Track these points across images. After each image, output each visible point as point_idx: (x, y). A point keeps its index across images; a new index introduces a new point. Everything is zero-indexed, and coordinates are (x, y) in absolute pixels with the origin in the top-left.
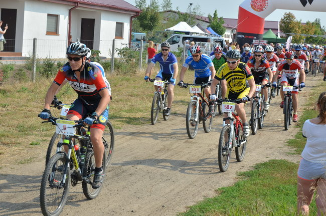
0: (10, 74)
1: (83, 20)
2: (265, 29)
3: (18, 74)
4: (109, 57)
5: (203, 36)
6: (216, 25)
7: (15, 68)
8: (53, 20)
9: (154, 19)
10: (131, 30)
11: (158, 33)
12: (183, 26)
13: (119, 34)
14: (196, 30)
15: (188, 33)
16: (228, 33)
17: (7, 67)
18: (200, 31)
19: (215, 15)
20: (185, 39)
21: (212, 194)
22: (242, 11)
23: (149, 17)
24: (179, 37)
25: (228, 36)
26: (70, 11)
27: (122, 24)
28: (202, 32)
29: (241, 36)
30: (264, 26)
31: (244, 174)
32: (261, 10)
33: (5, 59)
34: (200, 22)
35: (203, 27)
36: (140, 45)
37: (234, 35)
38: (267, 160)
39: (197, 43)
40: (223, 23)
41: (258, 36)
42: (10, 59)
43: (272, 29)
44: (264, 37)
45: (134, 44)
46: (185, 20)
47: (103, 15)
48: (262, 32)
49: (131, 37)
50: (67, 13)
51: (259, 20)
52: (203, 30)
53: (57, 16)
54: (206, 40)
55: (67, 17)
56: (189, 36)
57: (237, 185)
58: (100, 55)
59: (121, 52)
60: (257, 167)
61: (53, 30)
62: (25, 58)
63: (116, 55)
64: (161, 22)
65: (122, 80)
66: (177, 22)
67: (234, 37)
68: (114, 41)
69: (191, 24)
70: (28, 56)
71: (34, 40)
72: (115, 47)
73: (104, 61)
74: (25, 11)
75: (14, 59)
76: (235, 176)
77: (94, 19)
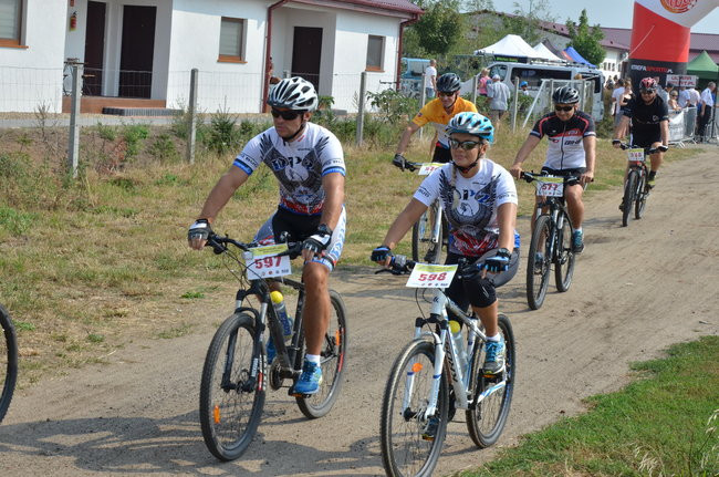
0: (141, 145)
1: (297, 30)
2: (691, 51)
3: (158, 146)
4: (352, 109)
5: (557, 67)
6: (587, 44)
7: (151, 133)
8: (233, 30)
9: (450, 28)
10: (401, 53)
11: (458, 59)
12: (513, 45)
13: (375, 60)
14: (541, 54)
15: (523, 60)
16: (611, 59)
17: (134, 129)
18: (551, 56)
19: (583, 19)
20: (517, 72)
21: (574, 409)
22: (641, 13)
23: (439, 24)
24: (504, 68)
25: (610, 68)
26: (270, 11)
27: (381, 39)
28: (555, 58)
29: (638, 68)
30: (689, 45)
31: (645, 367)
32: (683, 9)
33: (130, 113)
34: (551, 36)
35: (557, 47)
36: (419, 85)
37: (625, 64)
38: (695, 337)
39: (544, 81)
40: (600, 37)
41: (676, 67)
42: (137, 113)
43: (709, 52)
44: (689, 68)
45: (407, 84)
46: (517, 31)
47: (341, 20)
48: (686, 57)
49: (400, 67)
50: (264, 14)
51: (677, 32)
52: (556, 52)
53: (241, 22)
54: (566, 75)
55: (264, 24)
56: (527, 65)
57: (630, 389)
58: (333, 107)
59: (378, 100)
60: (674, 351)
61: (233, 51)
62: (172, 112)
63: (368, 107)
64: (466, 34)
65: (381, 160)
66: (499, 36)
67: (625, 68)
68: (363, 75)
69: (532, 40)
70: (178, 108)
71: (194, 72)
72: (367, 89)
73: (341, 119)
74: (174, 12)
75: (149, 113)
76: (625, 370)
77: (321, 29)
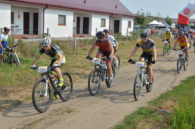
0: (87, 43)
1: (115, 20)
2: (189, 22)
3: (90, 42)
4: (125, 35)
6: (169, 21)
7: (89, 40)
8: (103, 21)
9: (143, 19)
10: (134, 24)
11: (145, 25)
12: (155, 22)
13: (129, 26)
14: (160, 24)
15: (157, 25)
16: (173, 24)
17: (86, 40)
18: (162, 24)
19: (168, 17)
20: (156, 27)
21: (170, 89)
22: (180, 15)
23: (141, 19)
24: (153, 26)
25: (173, 26)
26: (110, 17)
27: (130, 22)
28: (163, 24)
29: (179, 25)
30: (189, 21)
31: (183, 81)
32: (188, 14)
33: (85, 37)
34: (162, 20)
35: (163, 22)
36: (138, 30)
37: (176, 25)
38: (192, 75)
39: (161, 29)
40: (171, 20)
41: (186, 25)
42: (87, 37)
43: (193, 22)
44: (189, 25)
45: (135, 30)
46: (156, 20)
47: (123, 19)
48: (188, 23)
49: (134, 27)
50: (109, 18)
51: (187, 19)
52: (163, 23)
53: (105, 20)
54: (165, 27)
55: (109, 20)
56: (158, 26)
57: (181, 85)
58: (122, 34)
59: (130, 33)
60: (189, 78)
61: (103, 25)
62: (93, 36)
63: (129, 35)
64: (146, 21)
65: (131, 44)
66: (152, 21)
67: (176, 26)
68: (127, 29)
69: (159, 21)
70: (94, 35)
71: (96, 29)
72: (128, 31)
73: (123, 37)
74: (92, 18)
75: (88, 37)
76: (179, 82)
77: (119, 20)
